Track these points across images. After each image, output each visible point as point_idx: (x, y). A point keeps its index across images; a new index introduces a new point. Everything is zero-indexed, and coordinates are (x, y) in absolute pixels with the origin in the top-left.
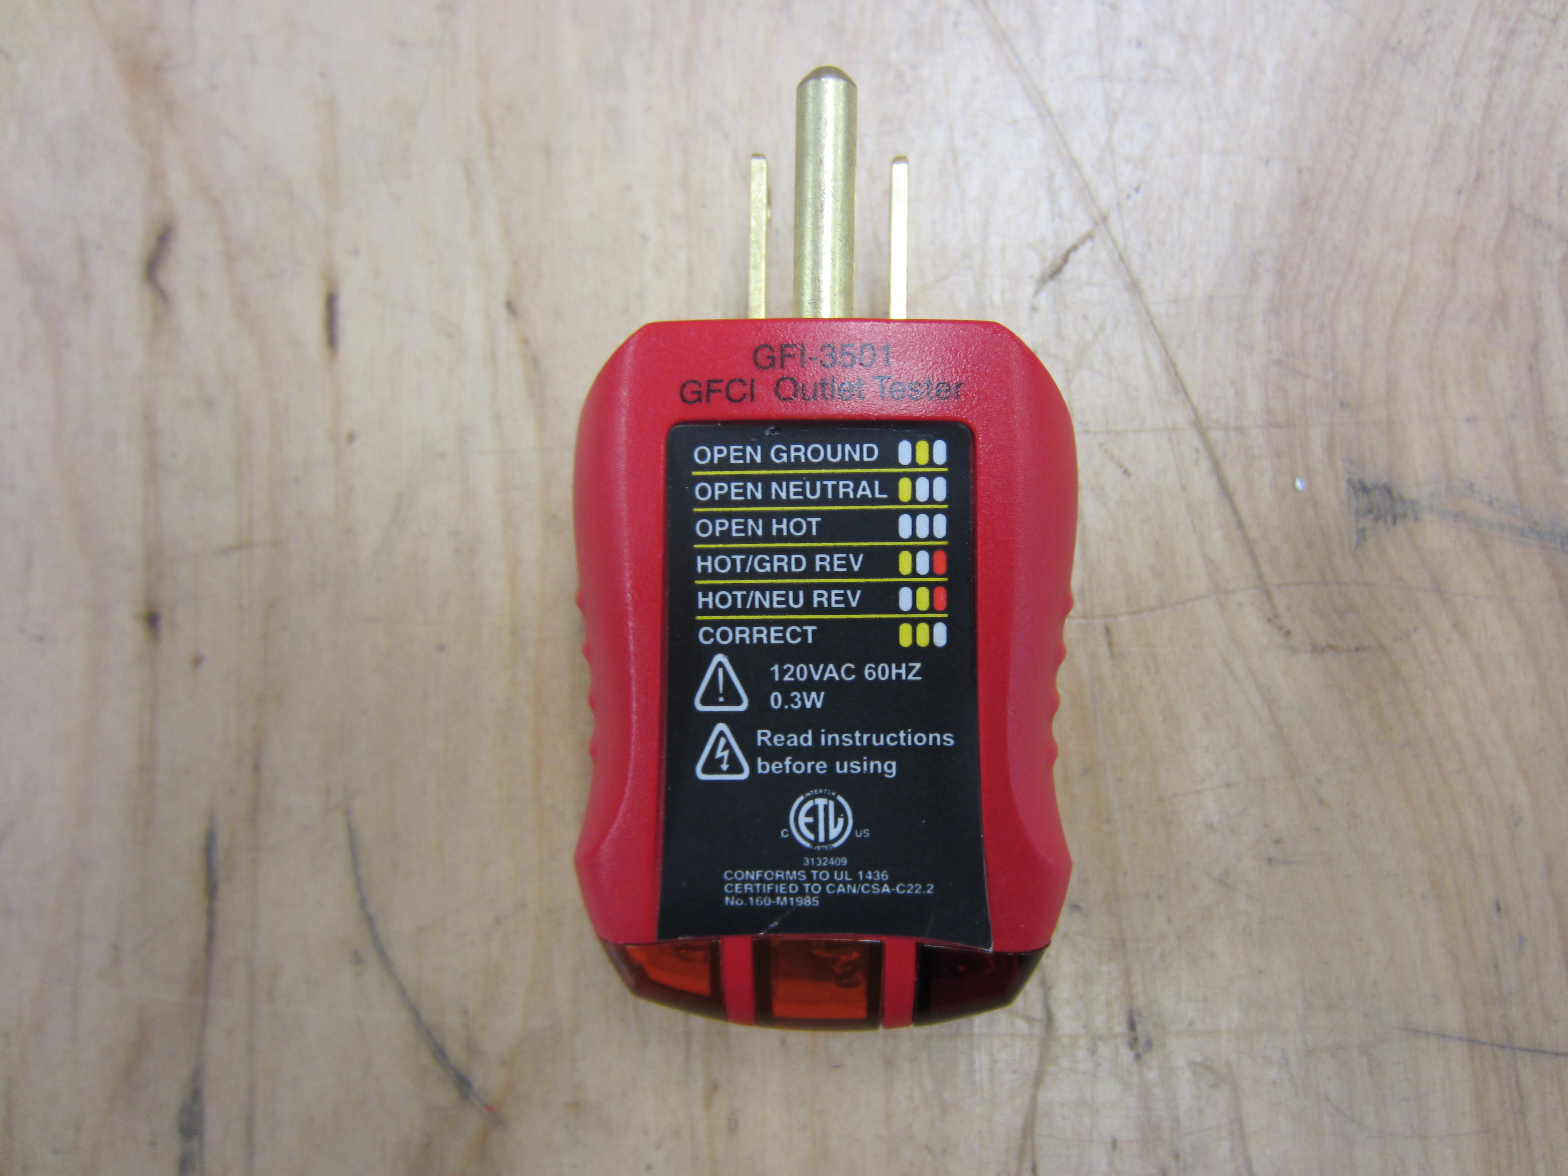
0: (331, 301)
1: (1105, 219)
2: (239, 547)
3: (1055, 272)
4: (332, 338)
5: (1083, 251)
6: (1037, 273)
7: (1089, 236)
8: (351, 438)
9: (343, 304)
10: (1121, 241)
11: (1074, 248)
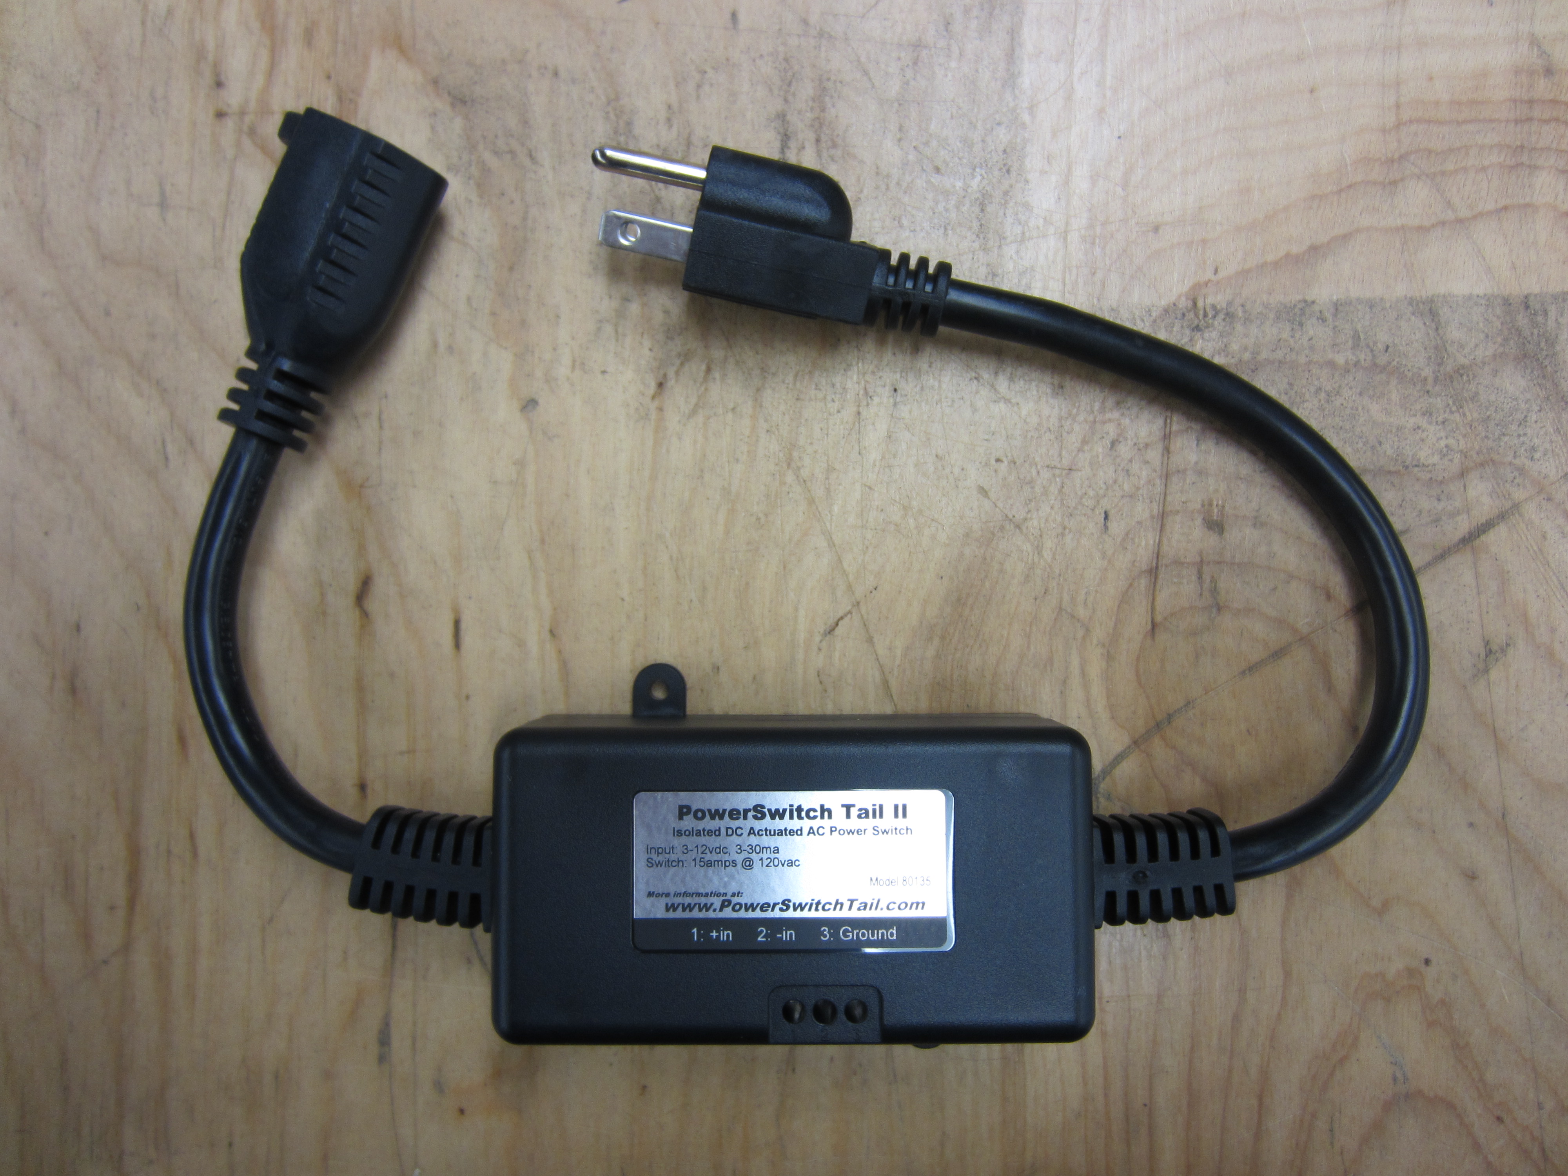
0: (457, 624)
1: (858, 603)
2: (409, 752)
3: (831, 631)
4: (457, 645)
5: (847, 620)
6: (822, 631)
7: (850, 612)
8: (468, 697)
9: (463, 626)
10: (865, 617)
11: (842, 618)
